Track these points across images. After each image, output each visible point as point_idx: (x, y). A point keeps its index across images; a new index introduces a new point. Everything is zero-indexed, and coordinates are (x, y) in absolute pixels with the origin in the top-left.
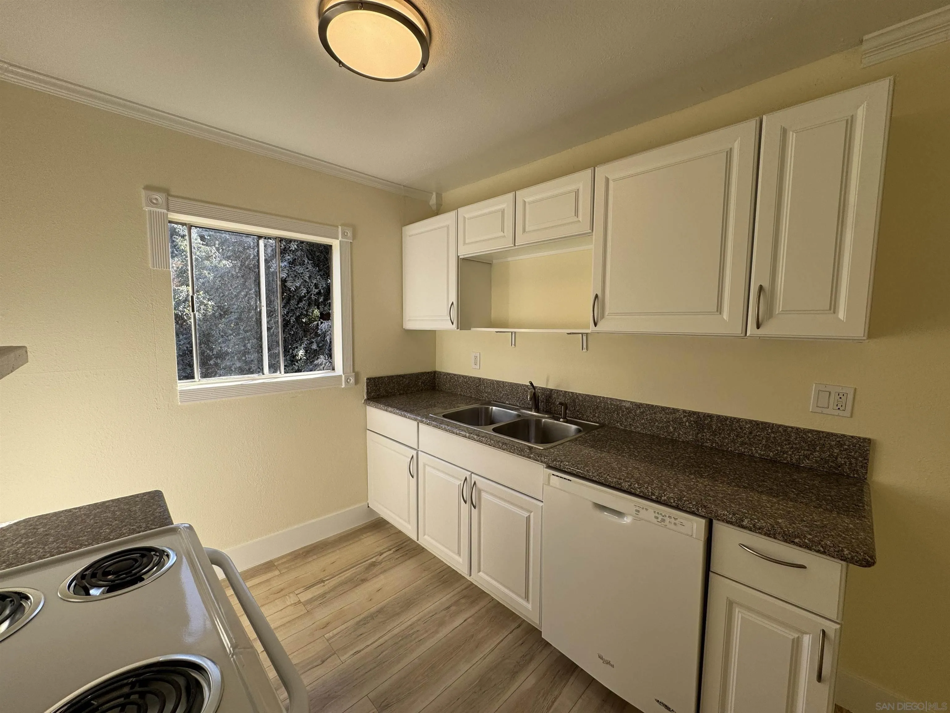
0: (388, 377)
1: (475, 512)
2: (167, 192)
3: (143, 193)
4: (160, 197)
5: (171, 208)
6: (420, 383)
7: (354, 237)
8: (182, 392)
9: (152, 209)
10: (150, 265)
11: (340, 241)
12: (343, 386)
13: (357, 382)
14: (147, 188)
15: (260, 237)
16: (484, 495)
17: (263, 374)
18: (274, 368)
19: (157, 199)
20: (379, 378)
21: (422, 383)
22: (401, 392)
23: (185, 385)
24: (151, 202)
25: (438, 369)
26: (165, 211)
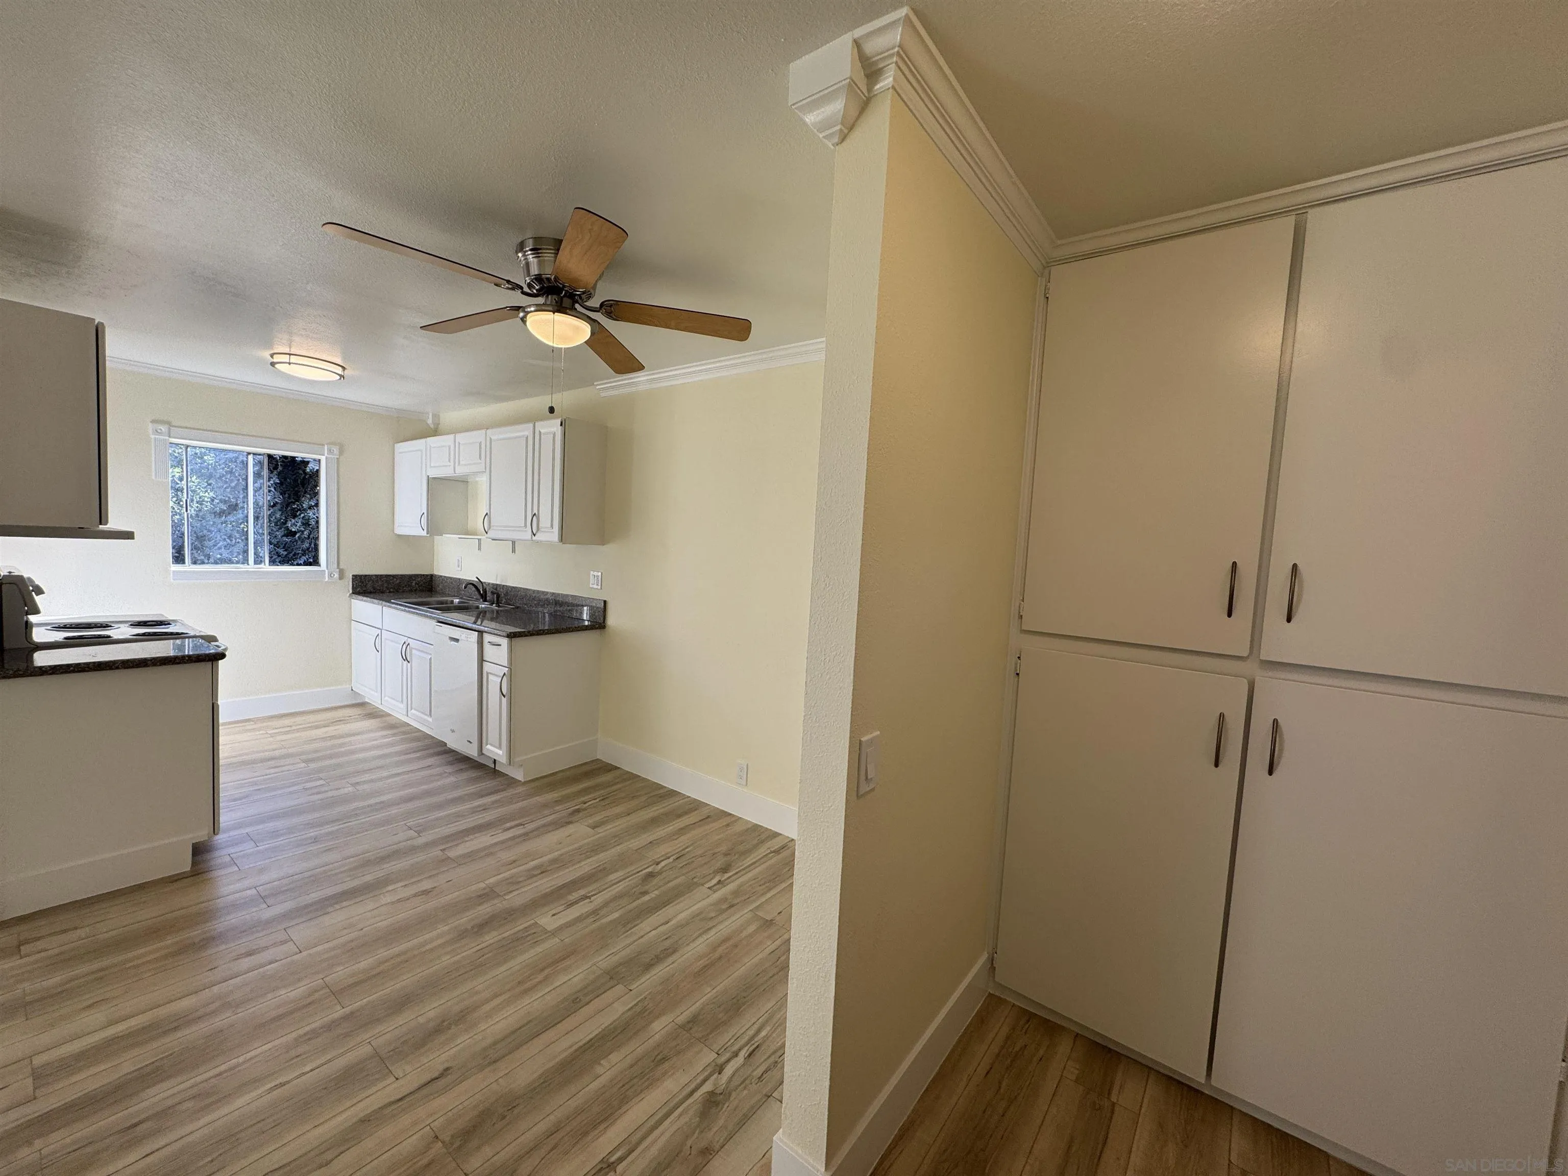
0: (376, 575)
1: (409, 664)
2: (169, 423)
3: (150, 424)
4: (164, 428)
5: (172, 435)
6: (414, 584)
7: (341, 452)
8: (174, 571)
9: (157, 437)
10: (153, 477)
11: (326, 458)
12: (327, 579)
13: (341, 577)
14: (153, 421)
15: (249, 454)
16: (414, 651)
17: (248, 565)
18: (258, 560)
19: (161, 429)
20: (366, 576)
21: (416, 583)
22: (391, 590)
23: (178, 568)
24: (156, 432)
25: (436, 573)
26: (167, 438)
